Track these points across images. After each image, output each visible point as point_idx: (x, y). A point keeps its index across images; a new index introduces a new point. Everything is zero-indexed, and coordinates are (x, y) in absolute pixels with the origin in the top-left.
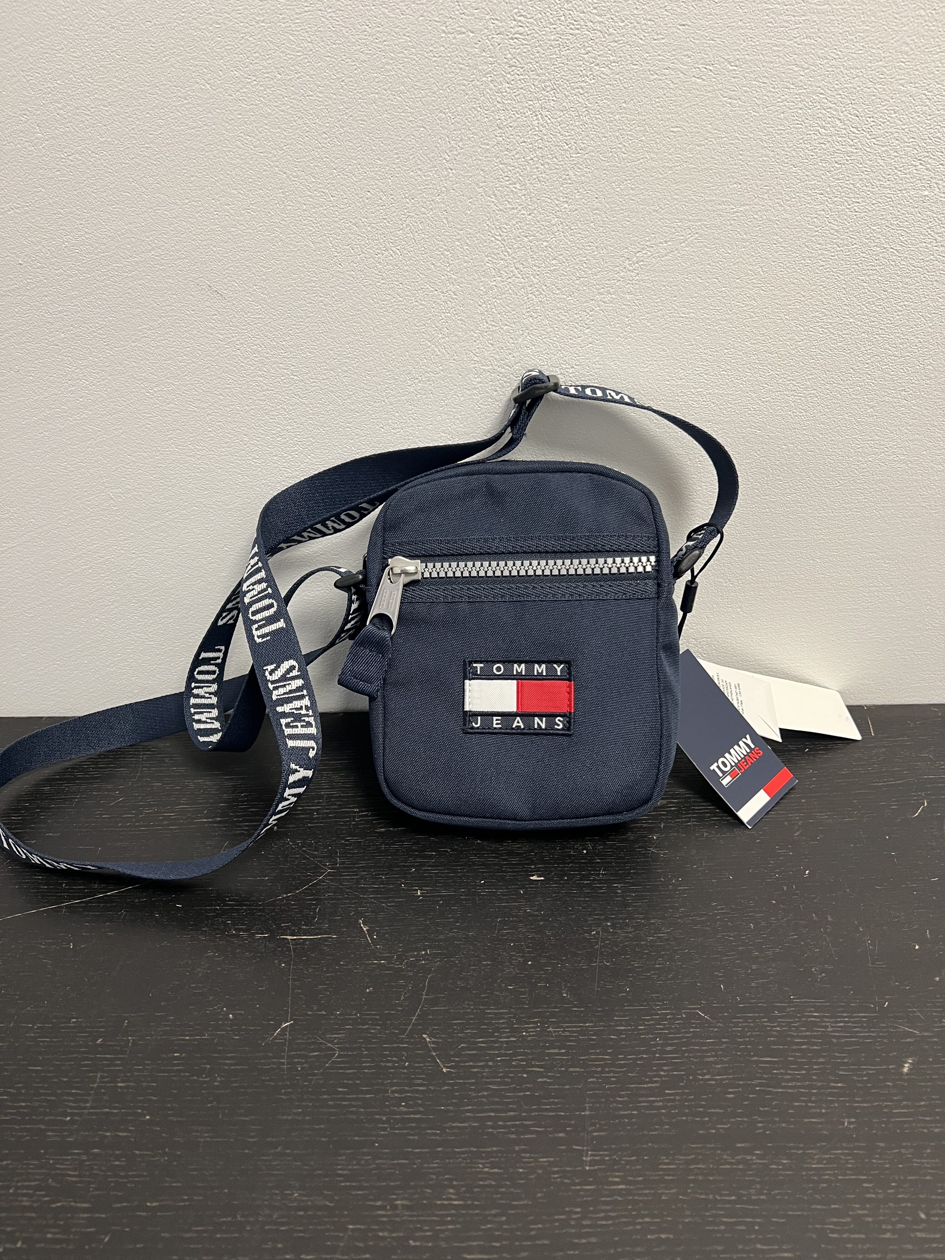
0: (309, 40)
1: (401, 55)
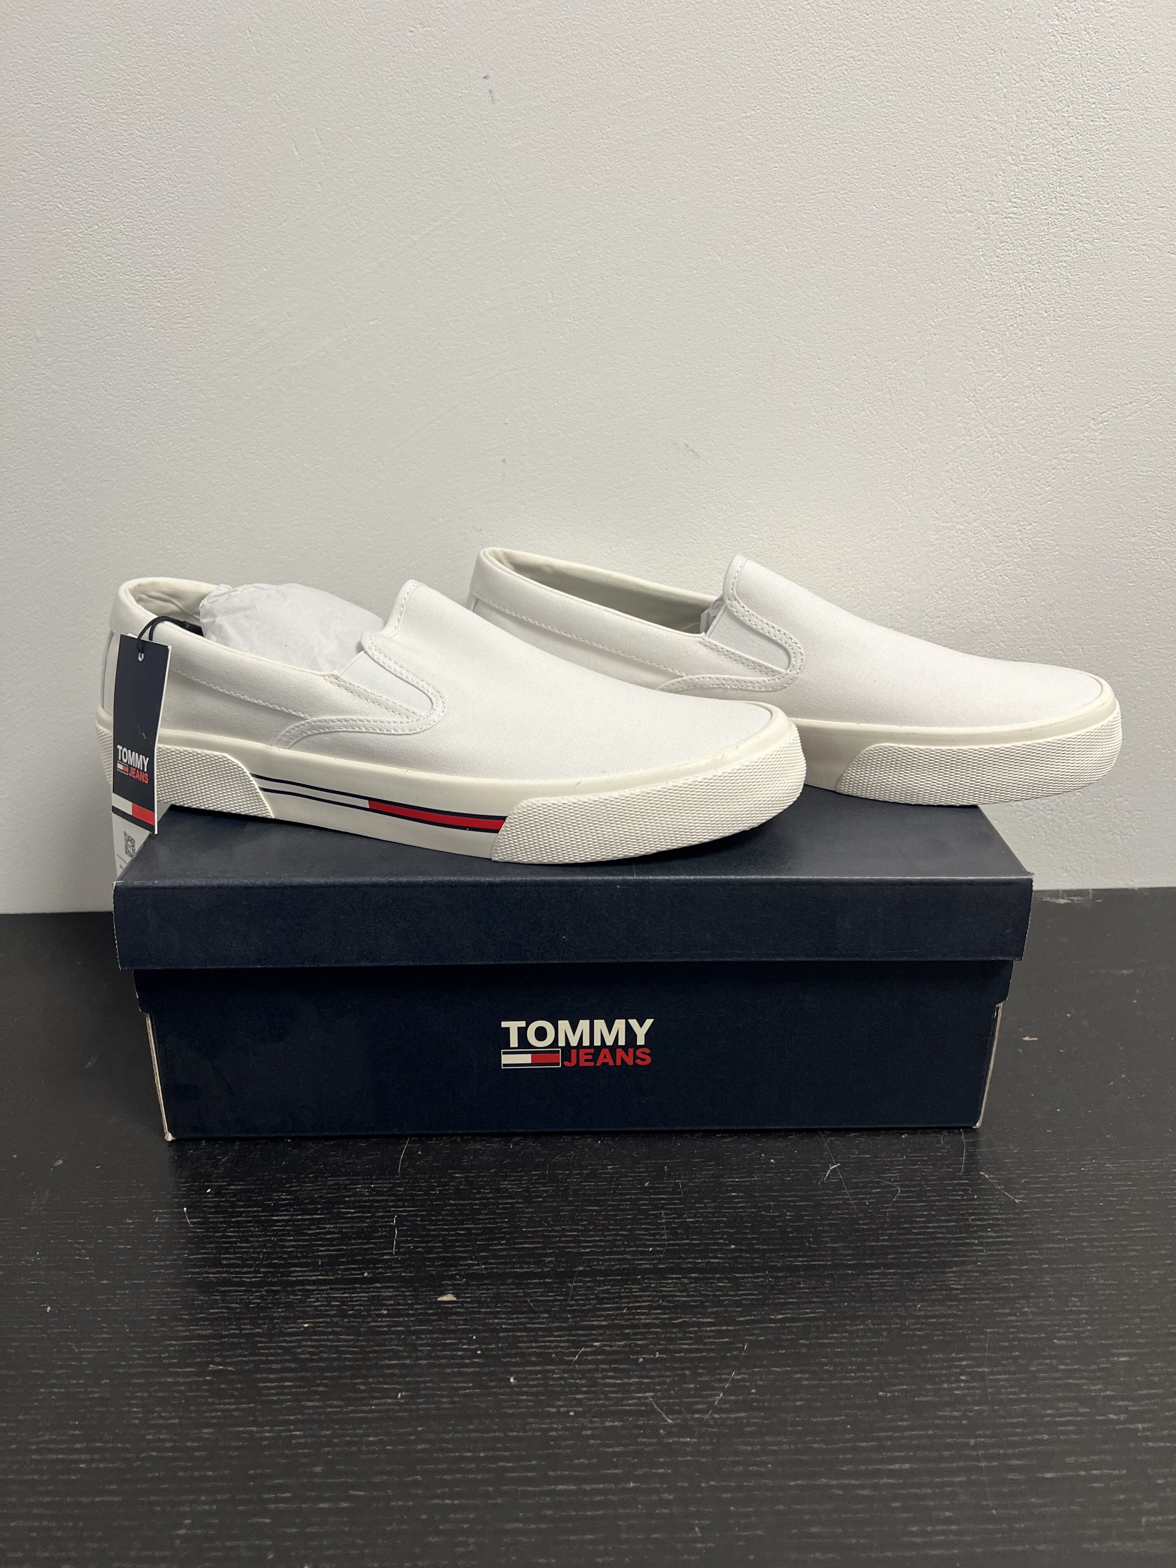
0: (819, 217)
1: (903, 232)
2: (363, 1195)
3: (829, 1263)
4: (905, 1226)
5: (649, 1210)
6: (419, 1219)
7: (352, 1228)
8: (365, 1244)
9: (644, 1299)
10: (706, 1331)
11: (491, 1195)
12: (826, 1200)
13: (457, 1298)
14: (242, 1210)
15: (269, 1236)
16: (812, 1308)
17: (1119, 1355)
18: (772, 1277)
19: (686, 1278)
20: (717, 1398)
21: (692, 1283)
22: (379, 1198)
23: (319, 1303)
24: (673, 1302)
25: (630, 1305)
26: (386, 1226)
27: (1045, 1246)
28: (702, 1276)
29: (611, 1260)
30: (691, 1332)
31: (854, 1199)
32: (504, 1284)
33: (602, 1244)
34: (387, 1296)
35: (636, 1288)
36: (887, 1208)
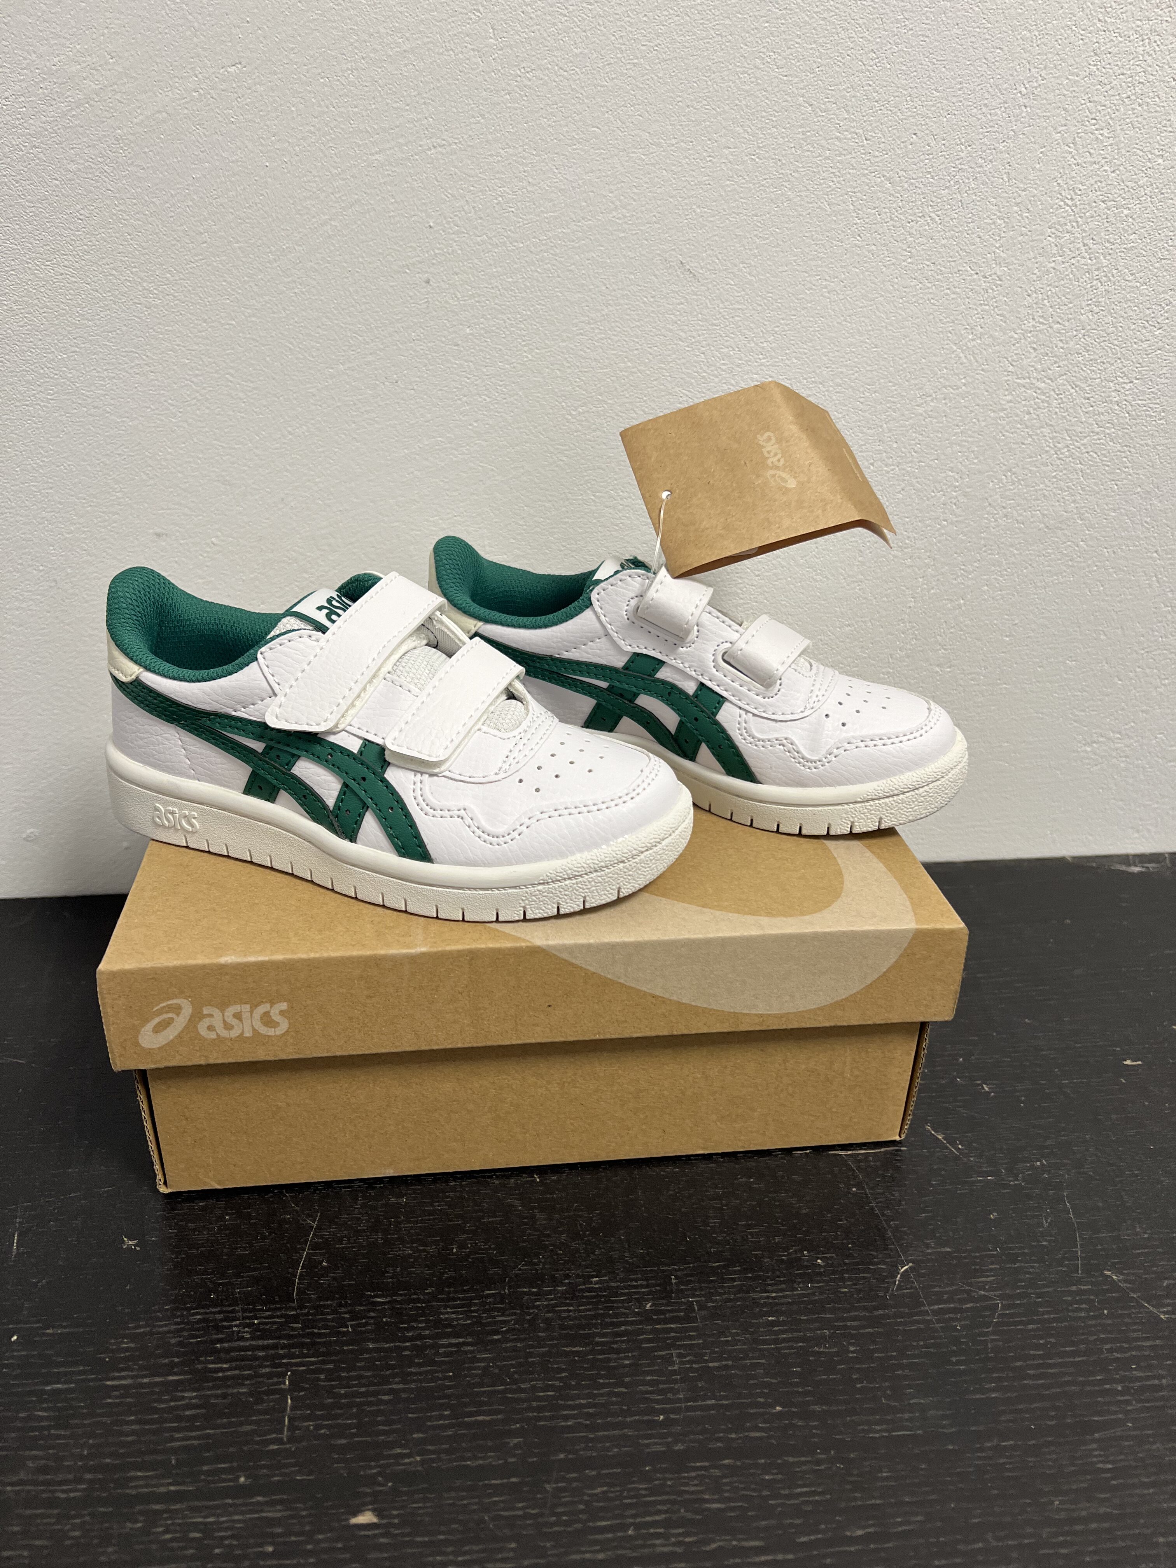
2: (242, 1339)
3: (919, 1433)
4: (1018, 1364)
5: (653, 1349)
6: (323, 1377)
7: (225, 1396)
8: (241, 1424)
9: (659, 1507)
11: (427, 1332)
12: (900, 1324)
13: (380, 1517)
14: (62, 1369)
15: (99, 1415)
16: (906, 1514)
18: (840, 1460)
19: (716, 1467)
21: (725, 1477)
22: (265, 1342)
23: (168, 1536)
24: (699, 1511)
25: (638, 1520)
26: (273, 1392)
28: (739, 1463)
29: (606, 1438)
31: (938, 1321)
32: (452, 1489)
33: (591, 1411)
34: (273, 1519)
35: (645, 1489)
36: (987, 1334)
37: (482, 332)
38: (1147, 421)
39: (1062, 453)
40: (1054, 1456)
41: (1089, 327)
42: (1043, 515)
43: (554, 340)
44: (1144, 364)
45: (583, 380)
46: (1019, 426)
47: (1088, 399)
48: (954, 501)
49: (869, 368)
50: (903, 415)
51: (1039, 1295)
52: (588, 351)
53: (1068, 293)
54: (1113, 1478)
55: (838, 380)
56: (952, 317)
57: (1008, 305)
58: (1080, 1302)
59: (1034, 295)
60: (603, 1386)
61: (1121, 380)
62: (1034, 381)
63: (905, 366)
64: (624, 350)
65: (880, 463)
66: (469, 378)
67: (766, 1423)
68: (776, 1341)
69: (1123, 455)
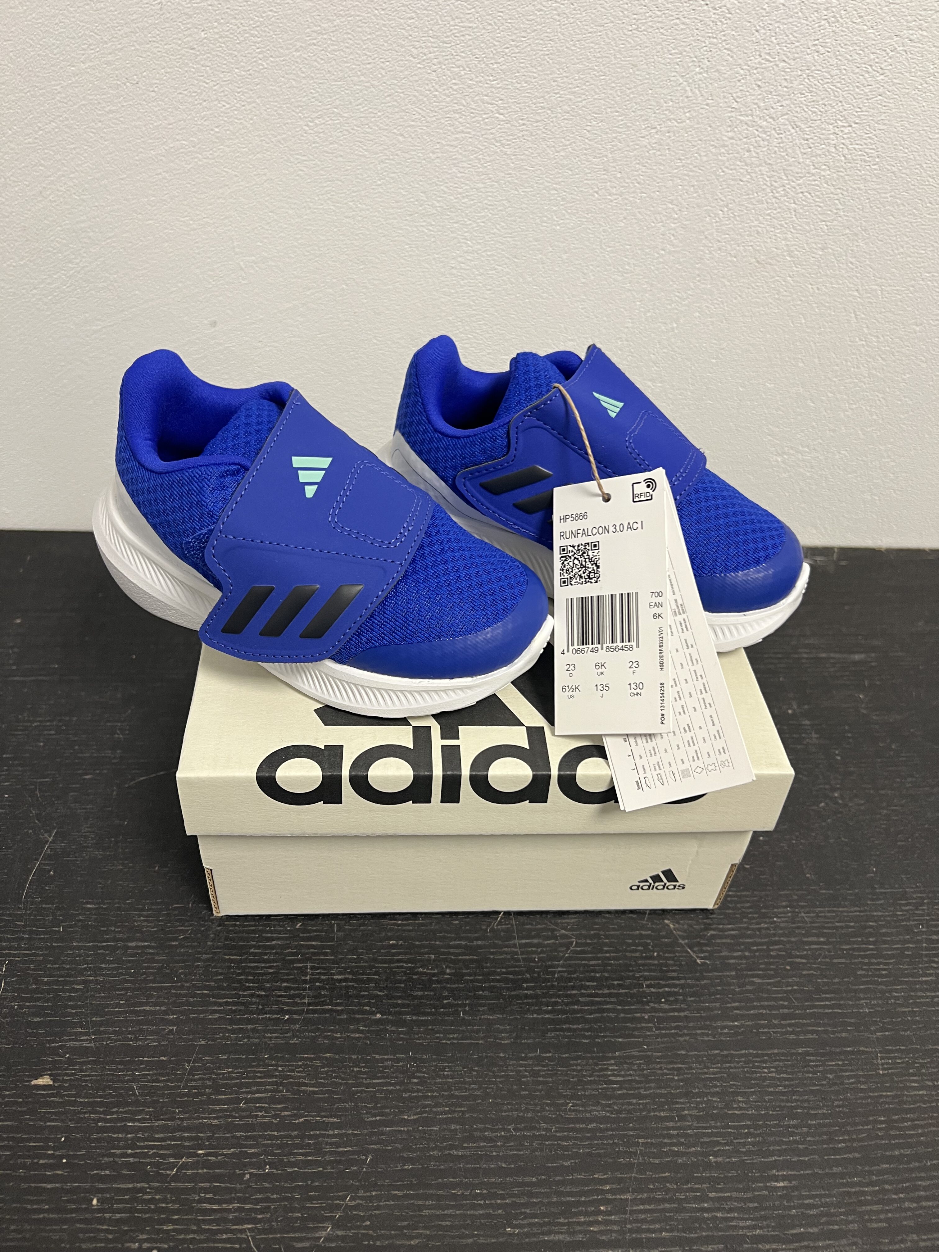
3: (481, 1042)
4: (574, 992)
5: (294, 961)
6: (33, 966)
9: (268, 1087)
10: (329, 1136)
11: (121, 936)
12: (492, 953)
13: (55, 1080)
16: (453, 1105)
17: (777, 1179)
18: (415, 1060)
19: (319, 1058)
20: (324, 1233)
21: (324, 1067)
24: (298, 1092)
25: (249, 1096)
27: (719, 1024)
28: (337, 1057)
29: (240, 1030)
30: (310, 1137)
31: (522, 953)
32: (113, 1063)
33: (234, 1008)
35: (261, 1072)
36: (558, 966)
37: (217, 36)
38: (861, 166)
39: (778, 192)
40: (579, 1068)
41: (814, 68)
42: (755, 250)
43: (288, 49)
44: (864, 109)
45: (318, 92)
46: (739, 163)
47: (807, 140)
48: (673, 232)
49: (596, 97)
50: (628, 146)
51: (607, 937)
52: (322, 62)
53: (795, 32)
54: (620, 1089)
55: (566, 107)
56: (680, 48)
57: (736, 40)
58: (637, 945)
59: (763, 31)
60: (249, 988)
61: (840, 123)
62: (756, 120)
63: (632, 96)
64: (358, 63)
65: (603, 191)
66: (207, 83)
67: (366, 1026)
68: (391, 962)
69: (836, 197)
